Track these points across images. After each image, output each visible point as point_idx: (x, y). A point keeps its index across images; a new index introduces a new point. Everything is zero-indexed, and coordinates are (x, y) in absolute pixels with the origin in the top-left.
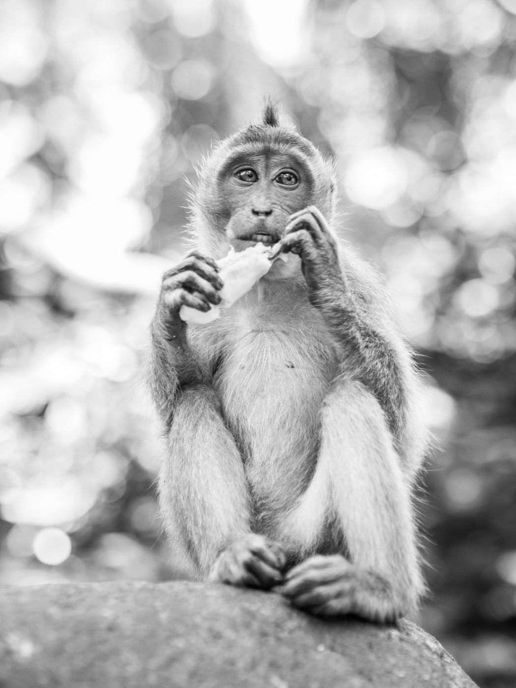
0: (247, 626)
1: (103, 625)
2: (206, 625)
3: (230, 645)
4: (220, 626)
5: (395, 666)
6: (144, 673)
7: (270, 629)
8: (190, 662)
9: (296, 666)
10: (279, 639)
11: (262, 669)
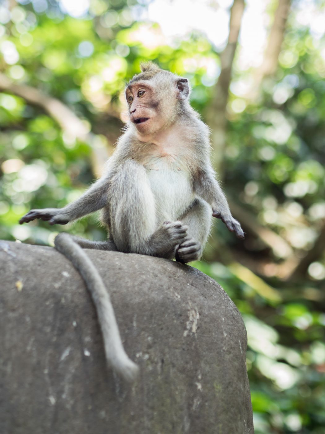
0: (165, 273)
1: (117, 267)
2: (152, 271)
3: (160, 280)
4: (156, 272)
5: (213, 293)
6: (134, 287)
7: (172, 275)
8: (148, 284)
9: (182, 290)
10: (175, 279)
11: (172, 290)
